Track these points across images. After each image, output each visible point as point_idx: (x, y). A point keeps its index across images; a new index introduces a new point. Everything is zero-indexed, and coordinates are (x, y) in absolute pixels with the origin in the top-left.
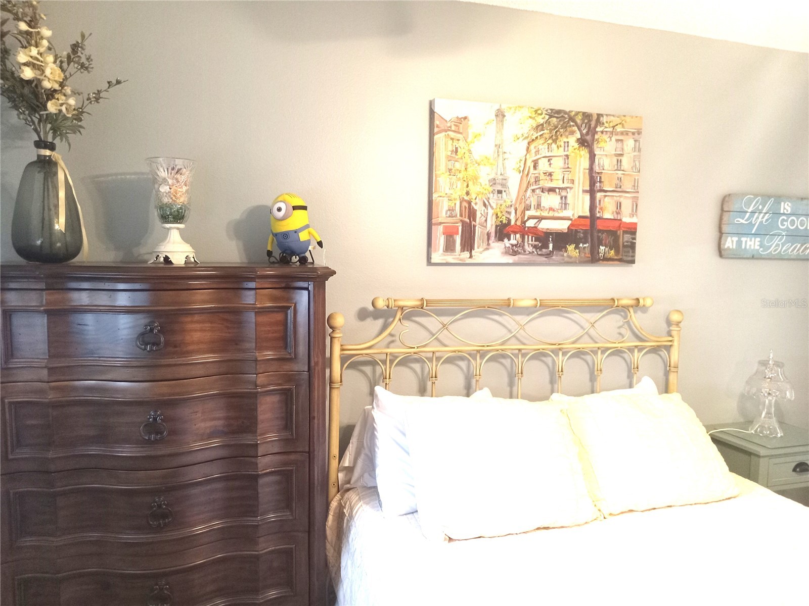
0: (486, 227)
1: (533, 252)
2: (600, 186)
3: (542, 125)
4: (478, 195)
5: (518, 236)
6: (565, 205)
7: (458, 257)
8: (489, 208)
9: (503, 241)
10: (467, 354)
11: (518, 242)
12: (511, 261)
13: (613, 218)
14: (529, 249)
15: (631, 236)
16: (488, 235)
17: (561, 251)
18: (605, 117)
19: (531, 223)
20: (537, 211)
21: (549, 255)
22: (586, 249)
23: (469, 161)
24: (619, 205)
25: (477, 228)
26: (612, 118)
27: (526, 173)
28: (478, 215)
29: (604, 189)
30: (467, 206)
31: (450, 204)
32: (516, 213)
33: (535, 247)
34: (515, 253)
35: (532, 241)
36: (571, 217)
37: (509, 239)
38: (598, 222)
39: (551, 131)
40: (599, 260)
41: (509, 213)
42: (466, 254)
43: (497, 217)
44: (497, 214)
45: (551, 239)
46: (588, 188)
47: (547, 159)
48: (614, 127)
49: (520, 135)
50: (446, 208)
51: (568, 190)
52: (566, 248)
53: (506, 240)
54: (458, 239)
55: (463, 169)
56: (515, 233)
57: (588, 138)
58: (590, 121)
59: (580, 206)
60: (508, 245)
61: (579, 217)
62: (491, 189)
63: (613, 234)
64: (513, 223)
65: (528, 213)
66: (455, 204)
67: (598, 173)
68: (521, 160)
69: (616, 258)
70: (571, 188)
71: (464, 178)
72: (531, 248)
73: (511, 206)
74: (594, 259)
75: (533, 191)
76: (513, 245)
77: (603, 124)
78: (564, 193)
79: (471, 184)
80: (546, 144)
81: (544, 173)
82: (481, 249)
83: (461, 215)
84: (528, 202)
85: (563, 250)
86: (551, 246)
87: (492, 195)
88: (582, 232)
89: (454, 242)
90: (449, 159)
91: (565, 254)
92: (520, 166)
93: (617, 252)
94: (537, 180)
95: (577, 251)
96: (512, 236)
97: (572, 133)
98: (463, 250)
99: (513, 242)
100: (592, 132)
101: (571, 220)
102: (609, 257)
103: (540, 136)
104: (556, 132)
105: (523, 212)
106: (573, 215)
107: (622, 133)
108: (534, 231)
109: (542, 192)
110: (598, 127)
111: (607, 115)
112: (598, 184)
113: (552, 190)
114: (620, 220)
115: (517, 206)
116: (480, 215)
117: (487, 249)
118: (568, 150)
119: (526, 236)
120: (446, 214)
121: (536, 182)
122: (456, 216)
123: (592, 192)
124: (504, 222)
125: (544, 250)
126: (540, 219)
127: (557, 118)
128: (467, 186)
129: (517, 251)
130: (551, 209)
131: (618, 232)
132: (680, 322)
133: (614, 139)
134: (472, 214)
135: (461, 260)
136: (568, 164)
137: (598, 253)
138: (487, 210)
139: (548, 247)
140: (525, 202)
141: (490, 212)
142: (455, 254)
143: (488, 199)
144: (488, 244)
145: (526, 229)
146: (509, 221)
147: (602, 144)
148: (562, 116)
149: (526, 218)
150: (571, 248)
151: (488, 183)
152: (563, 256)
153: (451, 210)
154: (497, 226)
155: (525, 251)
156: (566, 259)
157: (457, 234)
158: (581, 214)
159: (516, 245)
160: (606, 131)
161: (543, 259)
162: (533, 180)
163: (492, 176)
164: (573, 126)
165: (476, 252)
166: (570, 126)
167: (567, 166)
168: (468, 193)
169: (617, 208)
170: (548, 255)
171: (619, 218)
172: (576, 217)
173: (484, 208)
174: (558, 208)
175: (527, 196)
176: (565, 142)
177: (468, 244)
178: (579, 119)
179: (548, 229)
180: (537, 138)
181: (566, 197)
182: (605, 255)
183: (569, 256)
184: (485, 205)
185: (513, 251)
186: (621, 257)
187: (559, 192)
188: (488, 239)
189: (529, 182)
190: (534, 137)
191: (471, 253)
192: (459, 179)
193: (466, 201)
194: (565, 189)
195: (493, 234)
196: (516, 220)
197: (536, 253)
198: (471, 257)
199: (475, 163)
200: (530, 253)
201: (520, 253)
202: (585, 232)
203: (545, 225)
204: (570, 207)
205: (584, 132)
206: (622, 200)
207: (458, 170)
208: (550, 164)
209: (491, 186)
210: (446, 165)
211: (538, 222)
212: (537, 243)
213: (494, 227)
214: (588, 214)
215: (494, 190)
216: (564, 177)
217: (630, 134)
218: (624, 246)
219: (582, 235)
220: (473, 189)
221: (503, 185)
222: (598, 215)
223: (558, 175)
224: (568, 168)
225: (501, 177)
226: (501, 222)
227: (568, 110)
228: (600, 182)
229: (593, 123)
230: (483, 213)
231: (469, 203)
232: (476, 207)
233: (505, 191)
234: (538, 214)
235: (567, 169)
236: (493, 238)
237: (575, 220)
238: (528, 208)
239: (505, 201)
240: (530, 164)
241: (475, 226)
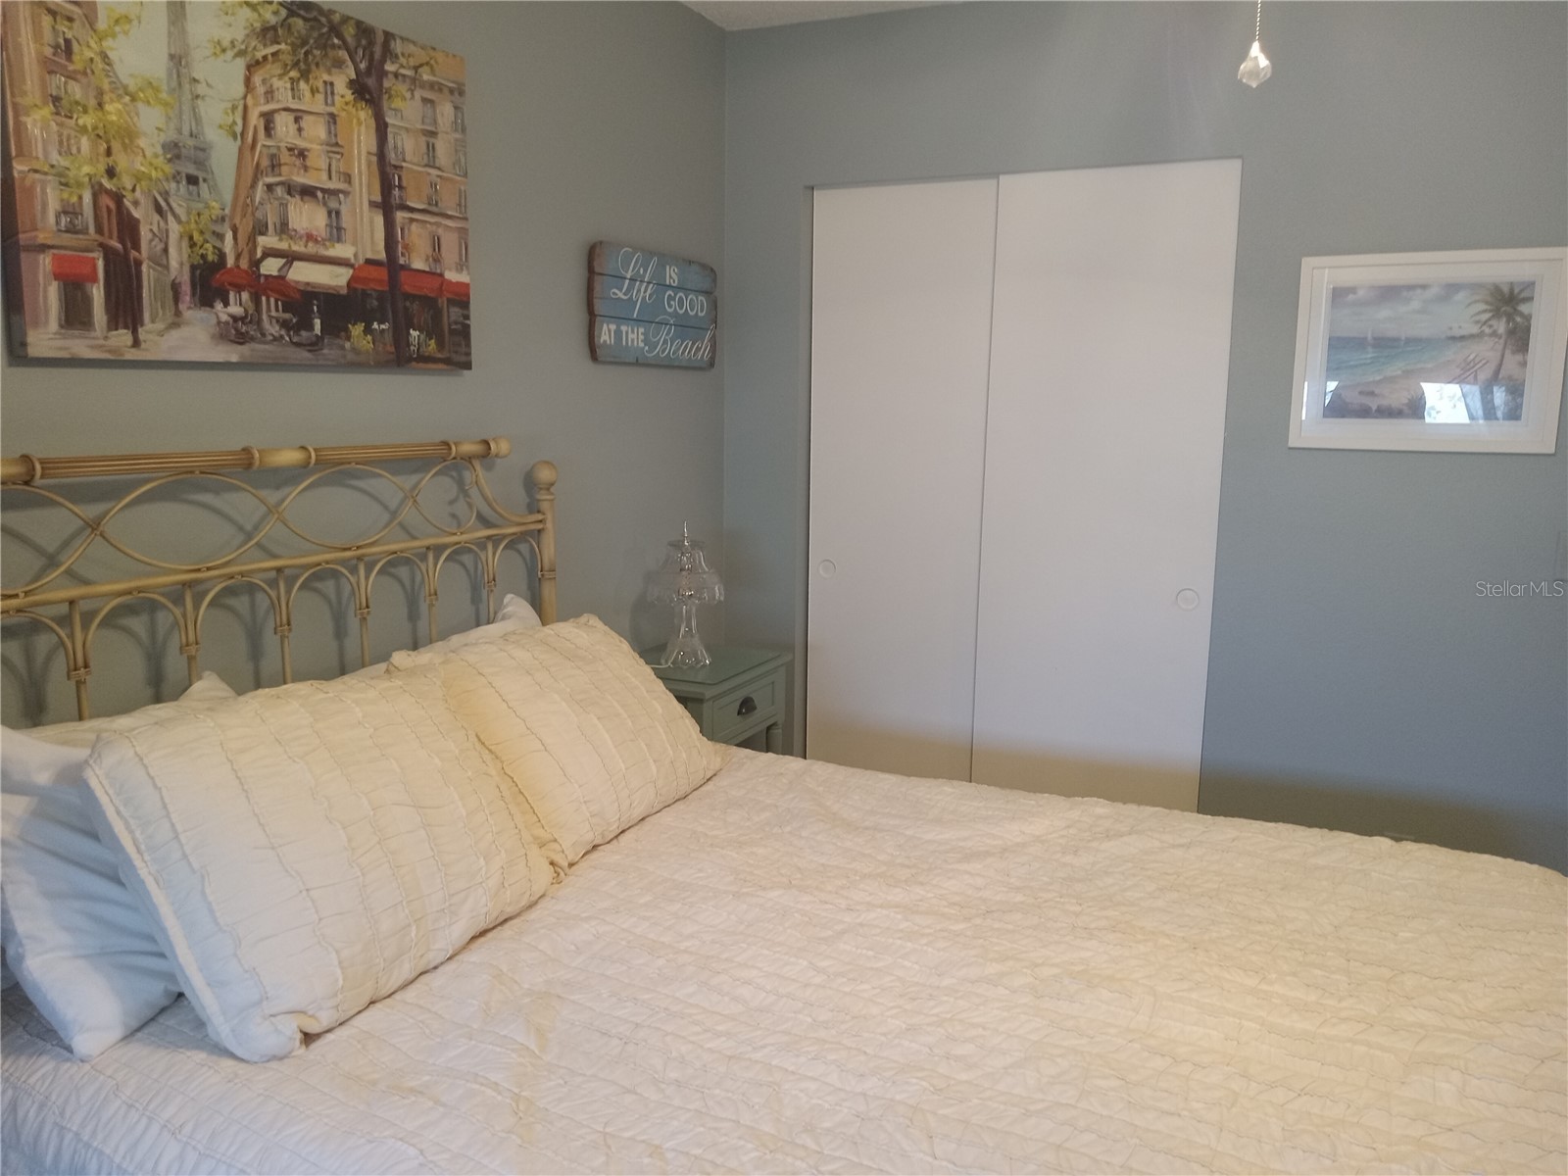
0: (167, 267)
1: (282, 337)
2: (401, 197)
3: (274, 28)
4: (139, 180)
5: (245, 296)
6: (337, 233)
7: (102, 342)
8: (170, 218)
9: (212, 306)
10: (159, 594)
11: (246, 311)
12: (234, 358)
13: (427, 269)
14: (273, 329)
15: (461, 311)
16: (175, 287)
17: (338, 336)
18: (398, 41)
19: (271, 267)
20: (281, 240)
21: (314, 345)
22: (386, 335)
23: (106, 86)
24: (436, 244)
25: (144, 268)
26: (411, 48)
27: (250, 139)
28: (144, 233)
29: (408, 203)
30: (112, 206)
31: (65, 196)
32: (235, 238)
33: (284, 324)
34: (241, 339)
35: (277, 310)
36: (353, 261)
37: (226, 304)
38: (403, 276)
39: (295, 48)
40: (410, 359)
41: (221, 237)
42: (123, 337)
43: (192, 244)
44: (191, 238)
45: (315, 308)
46: (378, 198)
47: (290, 118)
48: (416, 68)
49: (226, 43)
50: (53, 206)
51: (341, 196)
52: (347, 330)
53: (219, 306)
54: (97, 293)
55: (92, 102)
56: (239, 289)
57: (371, 82)
58: (371, 43)
59: (366, 237)
60: (224, 318)
61: (368, 262)
62: (169, 169)
63: (429, 303)
64: (230, 262)
65: (262, 240)
66: (80, 198)
67: (396, 167)
68: (234, 108)
69: (439, 356)
70: (346, 193)
71: (95, 128)
72: (277, 328)
73: (223, 219)
74: (401, 359)
75: (270, 187)
76: (235, 318)
77: (397, 57)
78: (333, 204)
79: (116, 146)
80: (286, 78)
81: (290, 149)
82: (160, 326)
83: (99, 230)
84: (259, 215)
85: (343, 334)
86: (317, 322)
87: (173, 185)
88: (374, 294)
89: (88, 301)
90: (49, 67)
91: (347, 345)
92: (235, 123)
93: (441, 345)
94: (275, 165)
95: (369, 337)
96: (232, 295)
97: (339, 64)
98: (114, 323)
99: (235, 309)
100: (376, 69)
101: (352, 266)
102: (427, 354)
103: (273, 54)
104: (306, 54)
105: (252, 240)
106: (355, 255)
107: (432, 86)
108: (278, 285)
109: (289, 193)
110: (388, 62)
111: (402, 38)
112: (396, 192)
113: (307, 192)
114: (441, 275)
115: (237, 221)
116: (150, 235)
117: (175, 325)
118: (333, 104)
119: (264, 299)
120: (58, 223)
121: (273, 167)
122: (85, 231)
123: (387, 205)
124: (210, 258)
125: (304, 333)
126: (291, 258)
127: (305, 19)
128: (109, 152)
129: (247, 332)
130: (310, 237)
131: (440, 301)
132: (552, 484)
133: (418, 94)
134: (129, 229)
135: (110, 351)
136: (336, 136)
137: (408, 345)
138: (166, 222)
139: (311, 328)
140: (253, 214)
141: (174, 228)
142: (93, 334)
143: (166, 195)
144: (178, 313)
145: (262, 280)
146: (222, 256)
147: (397, 103)
148: (315, 19)
149: (259, 254)
150: (357, 330)
151: (160, 151)
152: (343, 348)
153: (69, 211)
154: (193, 268)
155: (263, 335)
156: (350, 357)
157: (95, 280)
158: (369, 255)
159: (243, 319)
160: (404, 76)
161: (304, 355)
162: (265, 163)
163: (172, 135)
164: (339, 48)
165: (149, 332)
166: (333, 46)
167: (334, 141)
168: (111, 173)
169: (434, 250)
170: (311, 344)
171: (438, 271)
172: (361, 261)
173: (157, 217)
174: (324, 235)
175: (257, 200)
176: (325, 82)
177: (126, 310)
178: (349, 32)
179: (308, 284)
180: (265, 58)
181: (338, 213)
182: (421, 350)
183: (354, 349)
184: (159, 210)
185: (237, 332)
186: (448, 355)
187: (324, 197)
188: (176, 299)
189: (258, 164)
190: (259, 55)
191: (135, 332)
192: (83, 130)
193: (108, 192)
194: (334, 193)
195: (186, 288)
196: (238, 257)
197: (287, 339)
198: (136, 343)
199: (121, 92)
200: (275, 339)
201: (253, 339)
202: (381, 297)
203: (304, 274)
204: (348, 235)
205: (363, 66)
206: (440, 231)
207: (77, 103)
208: (300, 130)
209: (170, 161)
210: (44, 86)
211: (284, 265)
212: (287, 316)
213: (187, 269)
214: (382, 256)
215: (179, 173)
216: (330, 165)
217: (446, 91)
218: (452, 332)
219: (375, 303)
220: (122, 161)
221: (201, 164)
222: (402, 261)
223: (318, 159)
224: (337, 144)
225: (191, 142)
226: (203, 256)
227: (326, 8)
228: (400, 187)
229: (378, 50)
230: (155, 230)
231: (118, 198)
232: (136, 214)
233: (205, 180)
234: (283, 245)
235: (334, 146)
236: (188, 298)
237: (360, 267)
238: (261, 229)
239: (207, 206)
240: (254, 119)
241: (138, 263)
